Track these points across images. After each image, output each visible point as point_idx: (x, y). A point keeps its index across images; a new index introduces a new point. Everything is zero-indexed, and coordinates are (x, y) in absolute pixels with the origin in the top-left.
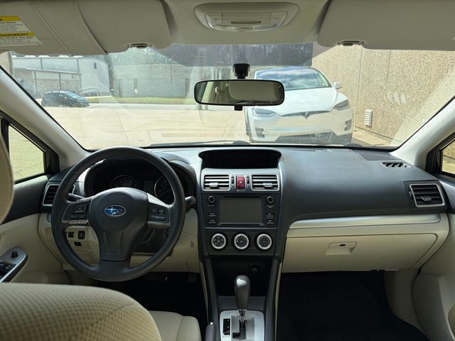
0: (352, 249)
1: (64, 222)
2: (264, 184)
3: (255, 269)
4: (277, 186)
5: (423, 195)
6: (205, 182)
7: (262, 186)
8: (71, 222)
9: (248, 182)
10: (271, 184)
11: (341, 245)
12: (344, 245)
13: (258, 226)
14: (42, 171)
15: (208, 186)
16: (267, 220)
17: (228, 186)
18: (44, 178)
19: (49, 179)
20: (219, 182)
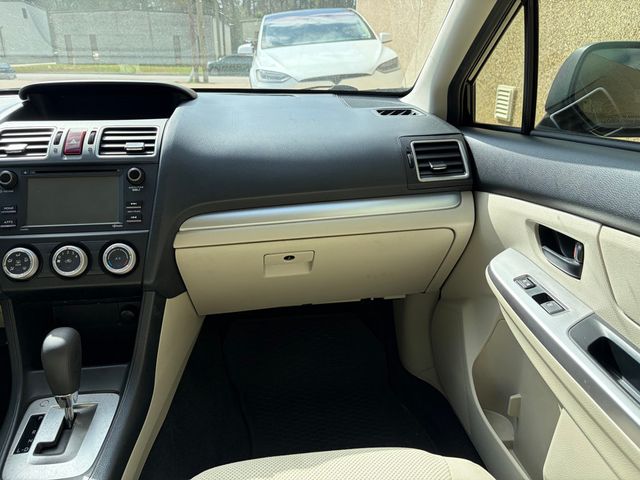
0: (311, 264)
2: (127, 145)
3: (130, 313)
4: (152, 149)
5: (432, 160)
7: (123, 149)
9: (91, 142)
11: (286, 258)
12: (292, 257)
13: (110, 228)
16: (128, 217)
17: (44, 150)
20: (29, 144)
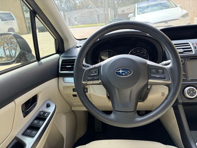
1: (83, 83)
8: (89, 83)
14: (55, 52)
18: (57, 55)
19: (60, 56)
20: (183, 49)
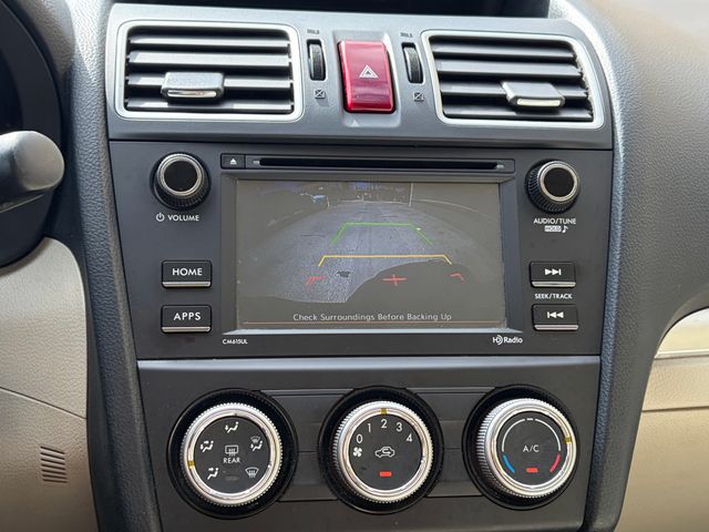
2: (509, 90)
4: (586, 105)
6: (132, 69)
7: (500, 102)
9: (416, 76)
10: (548, 90)
15: (154, 93)
17: (286, 95)
20: (229, 71)
